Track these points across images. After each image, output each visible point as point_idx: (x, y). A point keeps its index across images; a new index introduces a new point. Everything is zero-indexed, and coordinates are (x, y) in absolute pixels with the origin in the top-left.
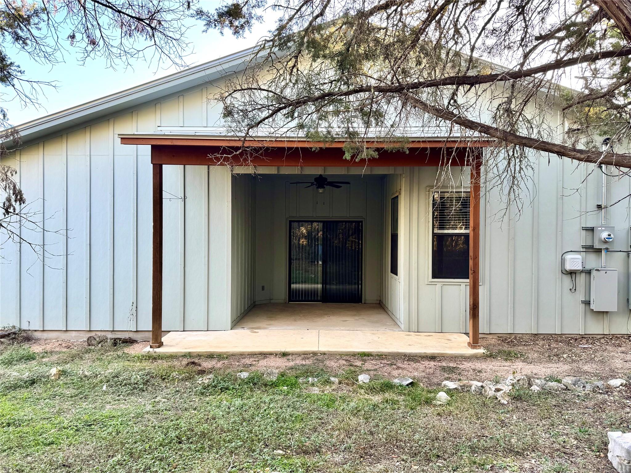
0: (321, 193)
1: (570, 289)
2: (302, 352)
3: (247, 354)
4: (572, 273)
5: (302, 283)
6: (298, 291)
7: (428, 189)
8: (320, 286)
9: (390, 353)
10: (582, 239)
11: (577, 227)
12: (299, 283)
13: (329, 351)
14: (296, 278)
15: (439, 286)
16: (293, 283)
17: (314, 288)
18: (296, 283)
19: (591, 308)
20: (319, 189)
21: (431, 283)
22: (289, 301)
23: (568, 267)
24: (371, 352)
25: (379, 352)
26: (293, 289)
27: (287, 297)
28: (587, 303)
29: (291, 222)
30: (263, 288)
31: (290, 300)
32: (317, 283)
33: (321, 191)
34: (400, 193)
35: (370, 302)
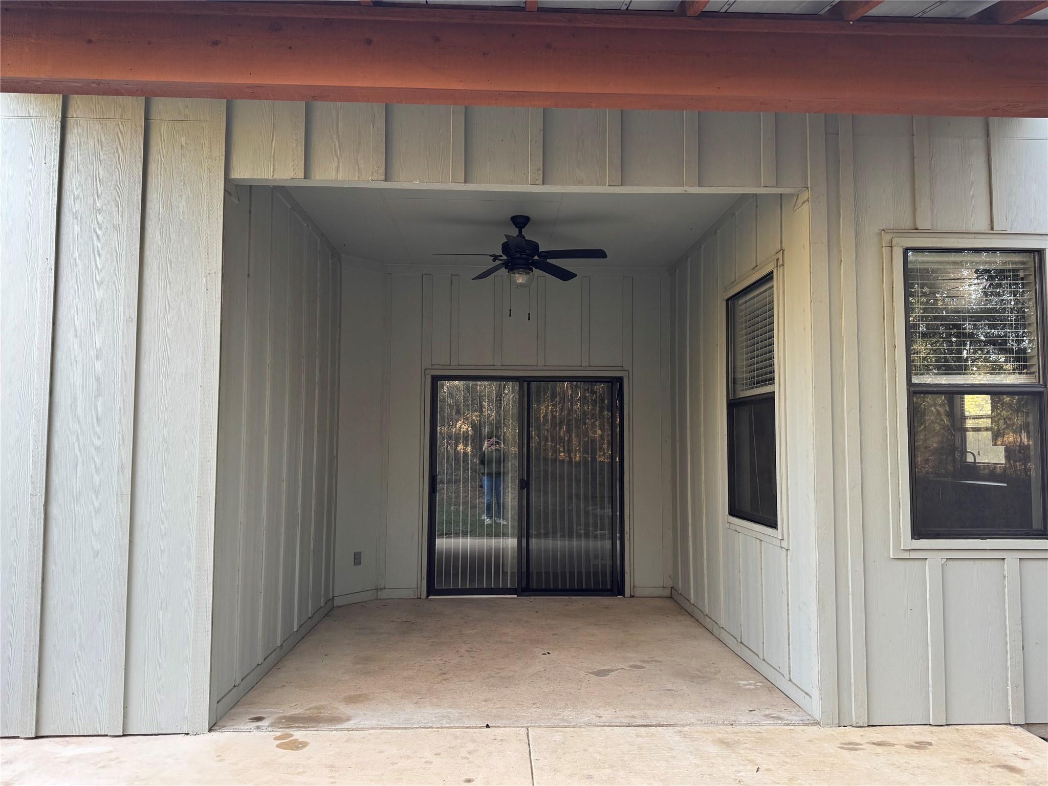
0: (521, 285)
5: (465, 534)
6: (453, 558)
7: (886, 238)
8: (511, 543)
12: (457, 535)
14: (449, 523)
15: (934, 562)
16: (441, 536)
17: (497, 551)
18: (448, 535)
20: (517, 275)
21: (906, 555)
22: (429, 594)
26: (441, 553)
27: (424, 582)
29: (436, 380)
30: (357, 559)
31: (431, 590)
32: (505, 535)
33: (520, 279)
34: (781, 262)
35: (647, 592)
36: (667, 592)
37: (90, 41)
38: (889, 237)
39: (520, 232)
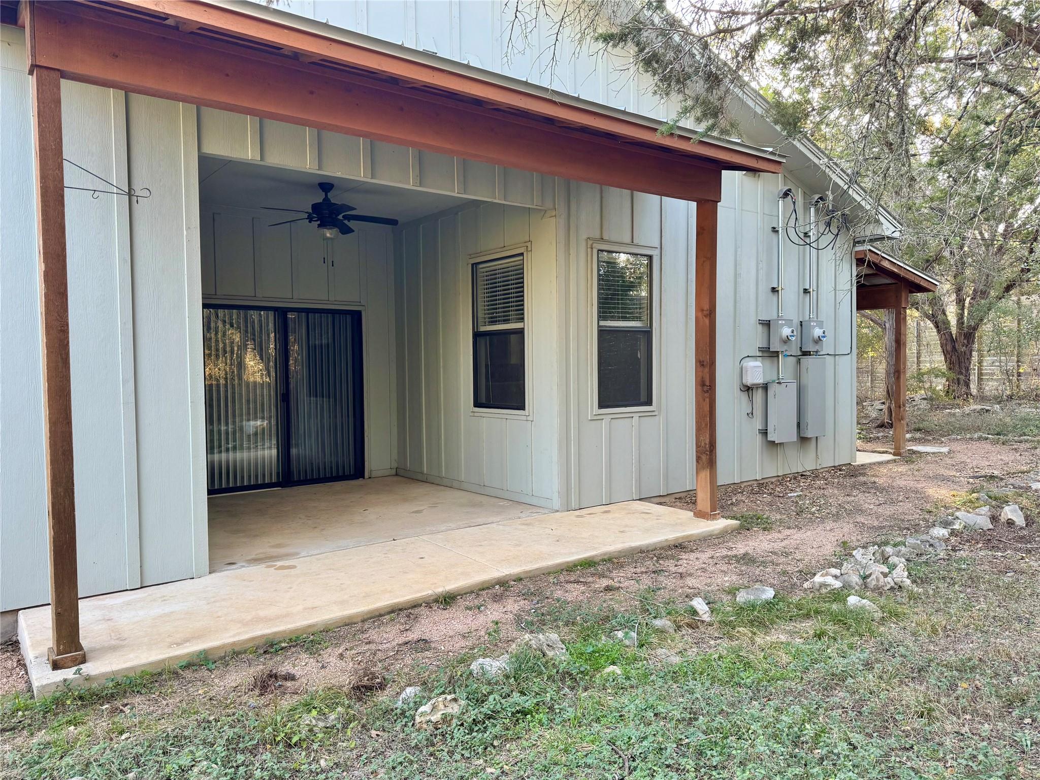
1: (748, 414)
2: (477, 585)
3: (359, 619)
4: (748, 389)
9: (620, 552)
10: (757, 339)
11: (753, 320)
13: (526, 572)
15: (606, 421)
19: (769, 439)
21: (595, 418)
23: (749, 380)
24: (593, 557)
25: (605, 554)
28: (764, 433)
34: (529, 249)
35: (380, 474)
36: (394, 472)
37: (227, 75)
38: (591, 242)
39: (326, 195)
